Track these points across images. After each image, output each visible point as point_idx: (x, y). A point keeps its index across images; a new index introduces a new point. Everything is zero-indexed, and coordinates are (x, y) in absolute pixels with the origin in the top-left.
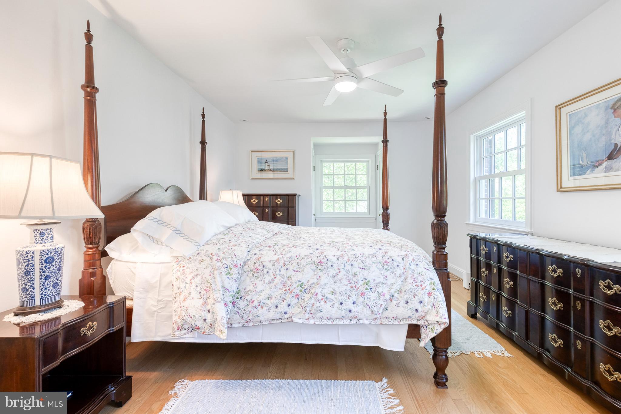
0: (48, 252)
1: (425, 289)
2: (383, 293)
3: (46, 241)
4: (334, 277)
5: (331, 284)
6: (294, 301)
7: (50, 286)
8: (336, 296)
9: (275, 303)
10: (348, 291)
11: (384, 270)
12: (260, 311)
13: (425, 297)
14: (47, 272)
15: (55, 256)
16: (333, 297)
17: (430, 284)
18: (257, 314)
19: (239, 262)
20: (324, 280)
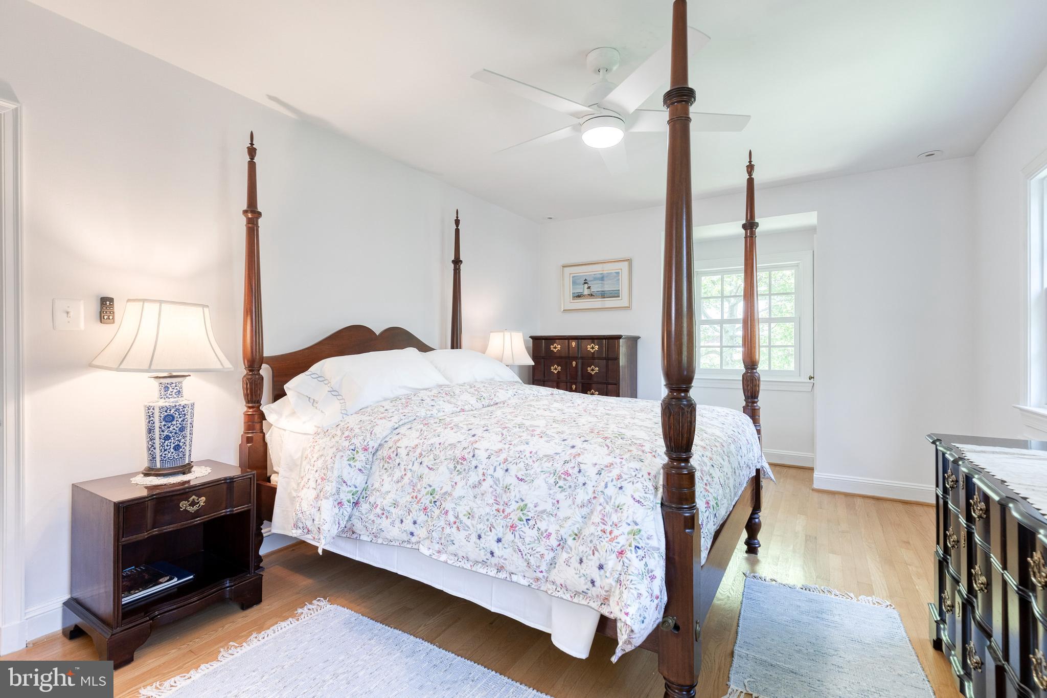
0: (167, 409)
1: (615, 541)
2: (547, 533)
3: (170, 396)
4: (475, 487)
5: (469, 498)
6: (421, 518)
7: (170, 448)
8: (473, 521)
9: (400, 514)
10: (492, 517)
11: (556, 489)
12: (385, 523)
13: (609, 558)
14: (167, 431)
15: (176, 414)
16: (468, 522)
17: (629, 534)
18: (380, 527)
19: (371, 444)
20: (459, 491)
